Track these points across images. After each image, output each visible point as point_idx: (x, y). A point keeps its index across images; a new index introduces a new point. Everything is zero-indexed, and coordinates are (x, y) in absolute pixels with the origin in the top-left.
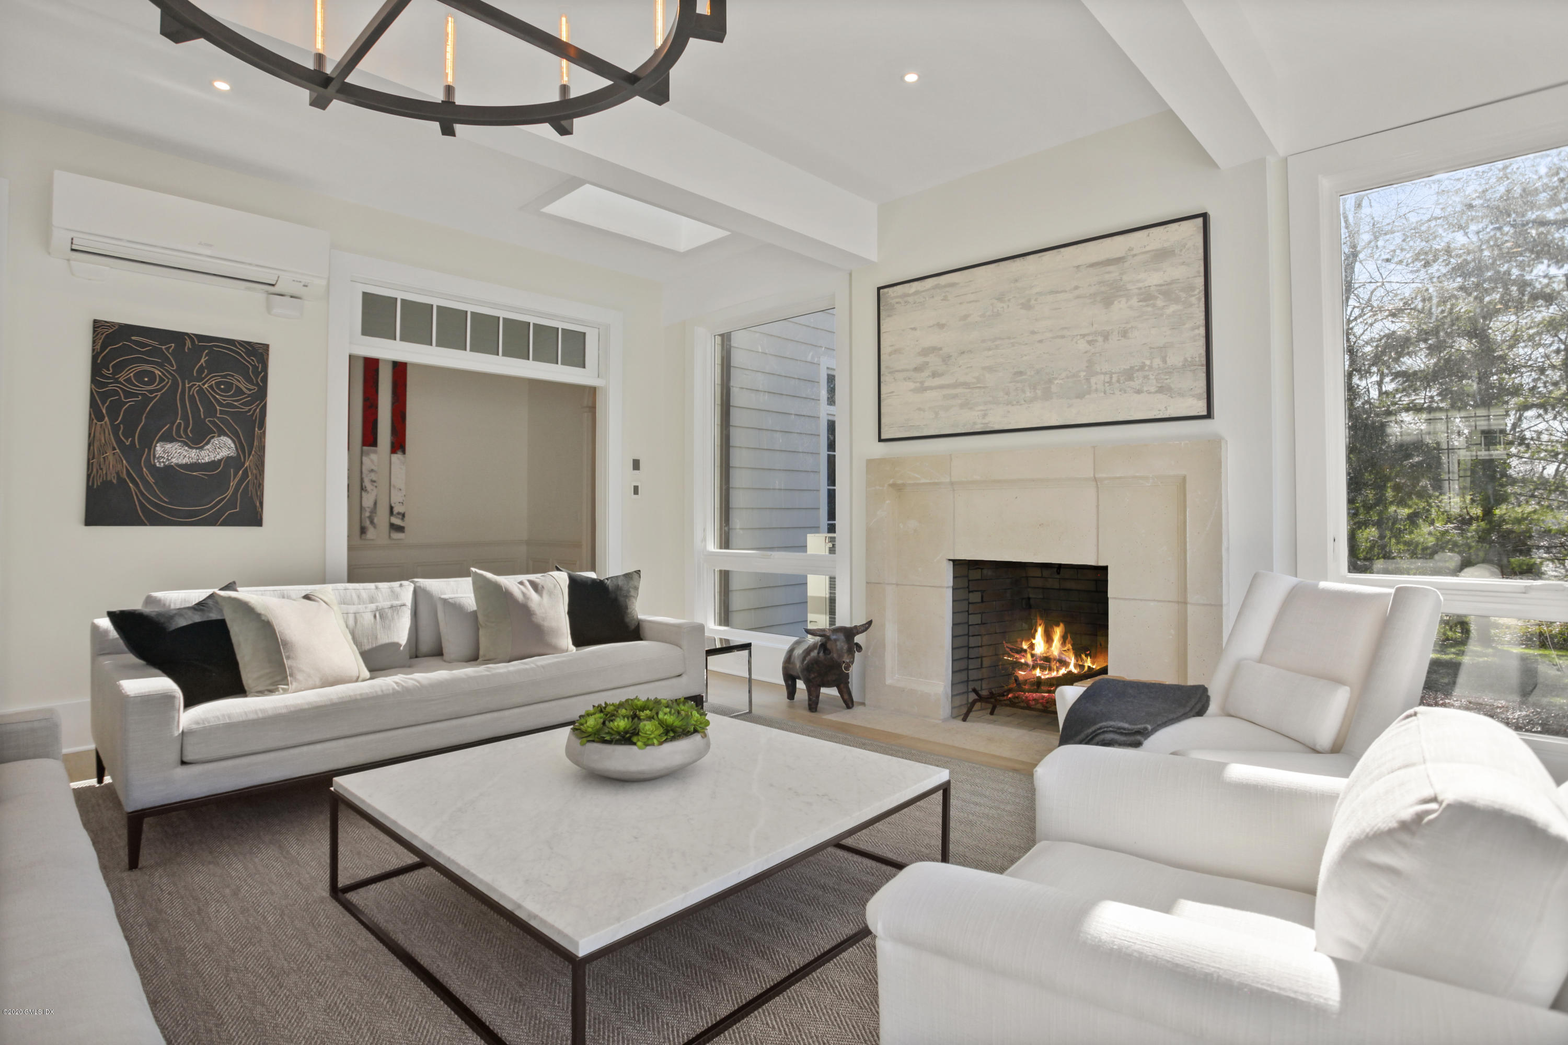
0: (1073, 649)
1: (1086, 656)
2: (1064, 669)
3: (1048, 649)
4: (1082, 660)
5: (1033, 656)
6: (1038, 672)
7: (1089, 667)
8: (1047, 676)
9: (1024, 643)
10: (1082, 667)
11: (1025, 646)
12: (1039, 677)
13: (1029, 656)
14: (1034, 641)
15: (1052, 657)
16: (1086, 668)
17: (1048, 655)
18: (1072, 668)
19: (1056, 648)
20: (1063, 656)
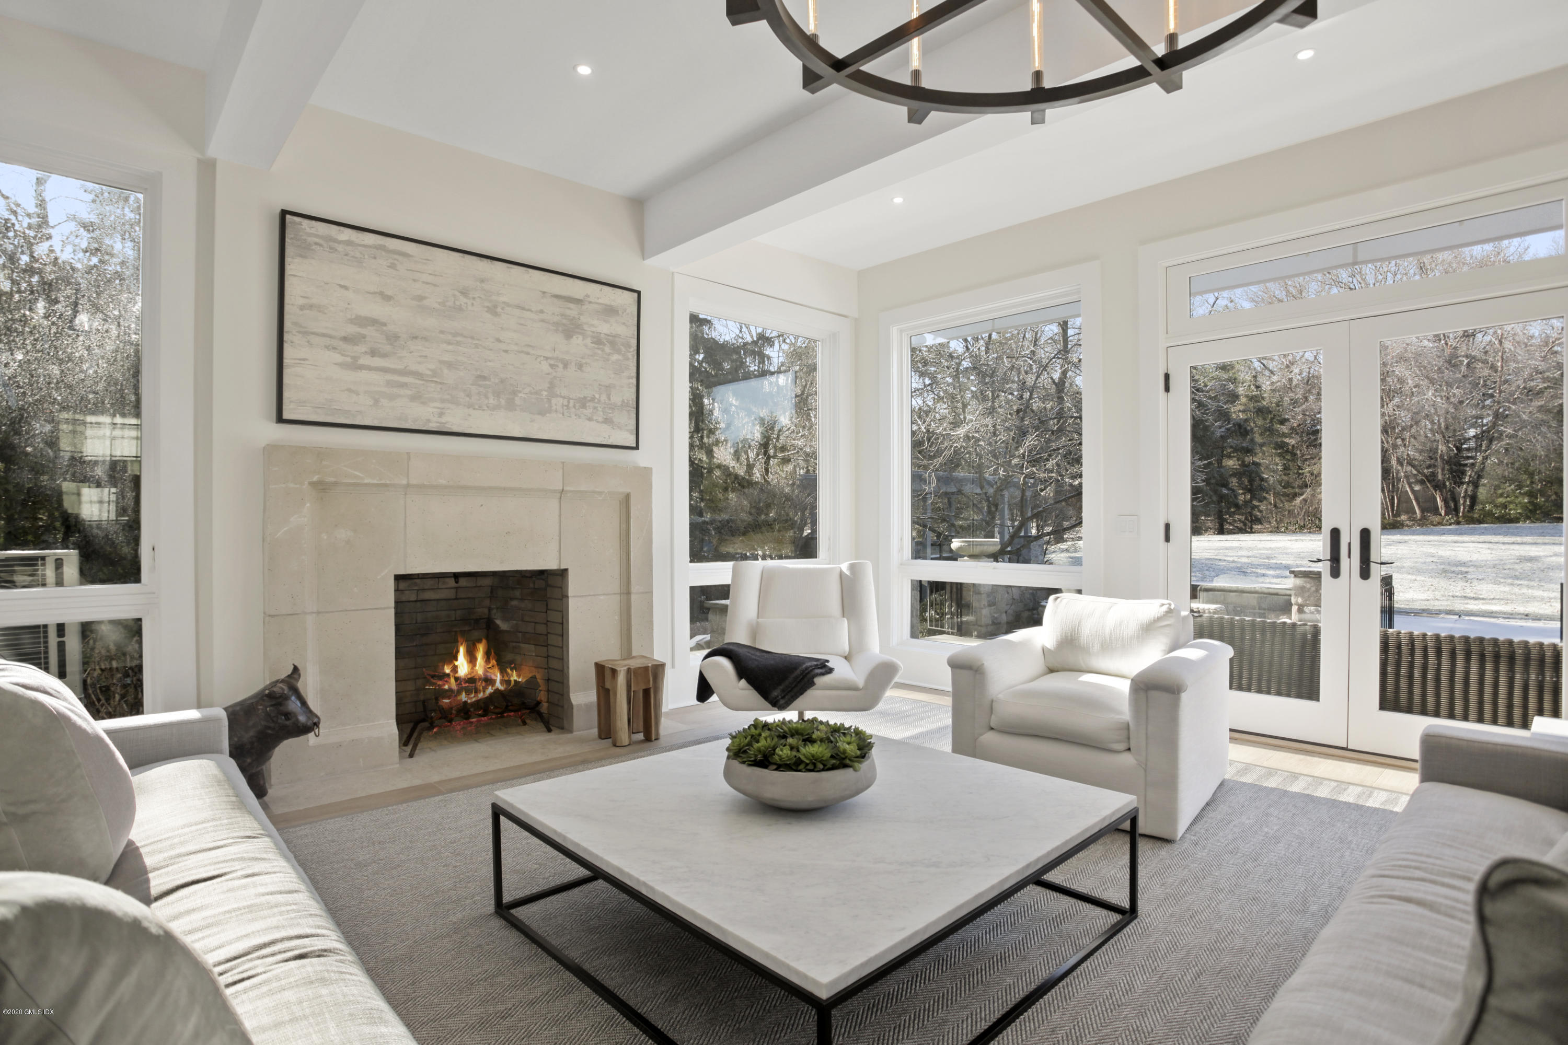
0: (498, 665)
1: (512, 670)
2: (490, 688)
3: (472, 668)
4: (508, 674)
5: (457, 679)
6: (463, 697)
7: (515, 681)
8: (474, 699)
9: (446, 667)
10: (509, 682)
11: (447, 670)
12: (466, 702)
13: (452, 680)
14: (456, 663)
15: (477, 677)
16: (513, 683)
17: (472, 675)
18: (498, 685)
19: (480, 666)
20: (489, 674)
